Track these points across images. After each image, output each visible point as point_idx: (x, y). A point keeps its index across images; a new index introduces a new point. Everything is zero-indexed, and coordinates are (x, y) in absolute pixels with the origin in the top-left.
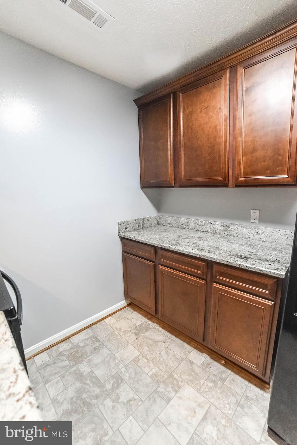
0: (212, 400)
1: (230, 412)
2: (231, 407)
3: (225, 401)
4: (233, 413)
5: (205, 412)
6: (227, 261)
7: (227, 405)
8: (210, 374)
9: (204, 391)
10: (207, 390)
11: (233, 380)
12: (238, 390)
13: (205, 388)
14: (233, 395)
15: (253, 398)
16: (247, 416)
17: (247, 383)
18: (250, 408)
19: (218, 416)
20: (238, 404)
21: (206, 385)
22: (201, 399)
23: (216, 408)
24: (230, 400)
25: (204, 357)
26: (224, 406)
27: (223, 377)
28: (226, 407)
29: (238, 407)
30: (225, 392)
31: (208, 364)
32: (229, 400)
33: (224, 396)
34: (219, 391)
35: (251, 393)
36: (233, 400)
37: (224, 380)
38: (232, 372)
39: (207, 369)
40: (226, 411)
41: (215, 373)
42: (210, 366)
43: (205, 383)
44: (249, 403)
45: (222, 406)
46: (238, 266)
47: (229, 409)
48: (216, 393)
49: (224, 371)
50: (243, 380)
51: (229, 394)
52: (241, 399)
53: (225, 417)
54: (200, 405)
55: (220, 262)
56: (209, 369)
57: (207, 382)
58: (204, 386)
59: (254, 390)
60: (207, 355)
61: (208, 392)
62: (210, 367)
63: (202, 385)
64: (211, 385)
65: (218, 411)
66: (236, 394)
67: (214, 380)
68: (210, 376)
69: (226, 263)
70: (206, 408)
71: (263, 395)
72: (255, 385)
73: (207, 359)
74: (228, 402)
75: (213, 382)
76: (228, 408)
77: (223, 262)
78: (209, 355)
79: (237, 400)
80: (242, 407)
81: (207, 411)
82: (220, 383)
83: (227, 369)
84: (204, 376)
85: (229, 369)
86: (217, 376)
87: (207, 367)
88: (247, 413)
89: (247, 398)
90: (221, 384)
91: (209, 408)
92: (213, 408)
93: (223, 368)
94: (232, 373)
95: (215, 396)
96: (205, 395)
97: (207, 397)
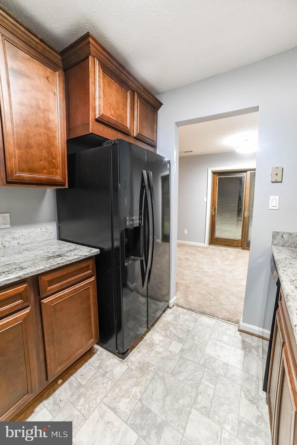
0: (98, 400)
1: (110, 384)
2: (106, 381)
3: (101, 386)
4: (111, 381)
5: (109, 410)
6: (58, 264)
7: (104, 385)
8: (69, 401)
9: (87, 410)
10: (87, 406)
11: (82, 375)
12: (92, 373)
13: (85, 408)
14: (95, 378)
15: (100, 363)
16: (113, 370)
17: (87, 364)
18: (107, 366)
19: (113, 396)
20: (104, 375)
21: (81, 408)
22: (96, 414)
23: (106, 396)
24: (100, 381)
25: (42, 409)
26: (104, 388)
27: (76, 385)
28: (106, 386)
29: (107, 376)
30: (92, 386)
31: (55, 403)
32: (100, 383)
33: (96, 386)
34: (90, 392)
35: (96, 363)
36: (100, 379)
37: (80, 385)
38: (73, 375)
39: (61, 405)
40: (109, 388)
41: (70, 394)
42: (58, 400)
43: (78, 408)
44: (104, 366)
45: (104, 390)
46: (69, 263)
47: (108, 384)
48: (92, 395)
49: (70, 384)
50: (83, 367)
51: (94, 382)
52: (100, 372)
53: (113, 389)
54: (102, 417)
55: (50, 269)
56: (62, 401)
57: (78, 405)
58: (81, 410)
59: (94, 360)
60: (41, 405)
61: (89, 405)
62: (60, 400)
63: (81, 413)
64: (82, 400)
65: (109, 395)
66: (95, 375)
67: (77, 397)
68: (71, 401)
69: (57, 266)
70: (105, 408)
71: (98, 355)
72: (90, 358)
73: (46, 405)
74: (102, 384)
75: (79, 398)
76: (106, 384)
77: (54, 267)
78: (41, 401)
79: (101, 376)
80: (106, 372)
81: (108, 407)
82: (82, 390)
83: (69, 379)
84: (69, 410)
85: (69, 377)
86: (73, 392)
87: (58, 405)
88: (111, 370)
89: (99, 367)
90: (83, 388)
91: (105, 404)
92: (105, 400)
93: (66, 384)
94: (75, 375)
95: (94, 396)
96: (92, 409)
97: (94, 406)
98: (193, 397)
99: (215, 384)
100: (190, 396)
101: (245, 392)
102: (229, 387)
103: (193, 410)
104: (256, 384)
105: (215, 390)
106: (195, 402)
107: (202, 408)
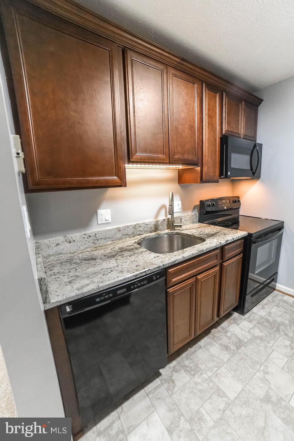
98: (229, 410)
99: (198, 412)
100: (233, 413)
101: (172, 389)
102: (184, 401)
103: (232, 399)
104: (155, 390)
105: (202, 406)
106: (228, 405)
107: (223, 397)
